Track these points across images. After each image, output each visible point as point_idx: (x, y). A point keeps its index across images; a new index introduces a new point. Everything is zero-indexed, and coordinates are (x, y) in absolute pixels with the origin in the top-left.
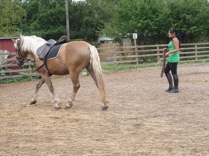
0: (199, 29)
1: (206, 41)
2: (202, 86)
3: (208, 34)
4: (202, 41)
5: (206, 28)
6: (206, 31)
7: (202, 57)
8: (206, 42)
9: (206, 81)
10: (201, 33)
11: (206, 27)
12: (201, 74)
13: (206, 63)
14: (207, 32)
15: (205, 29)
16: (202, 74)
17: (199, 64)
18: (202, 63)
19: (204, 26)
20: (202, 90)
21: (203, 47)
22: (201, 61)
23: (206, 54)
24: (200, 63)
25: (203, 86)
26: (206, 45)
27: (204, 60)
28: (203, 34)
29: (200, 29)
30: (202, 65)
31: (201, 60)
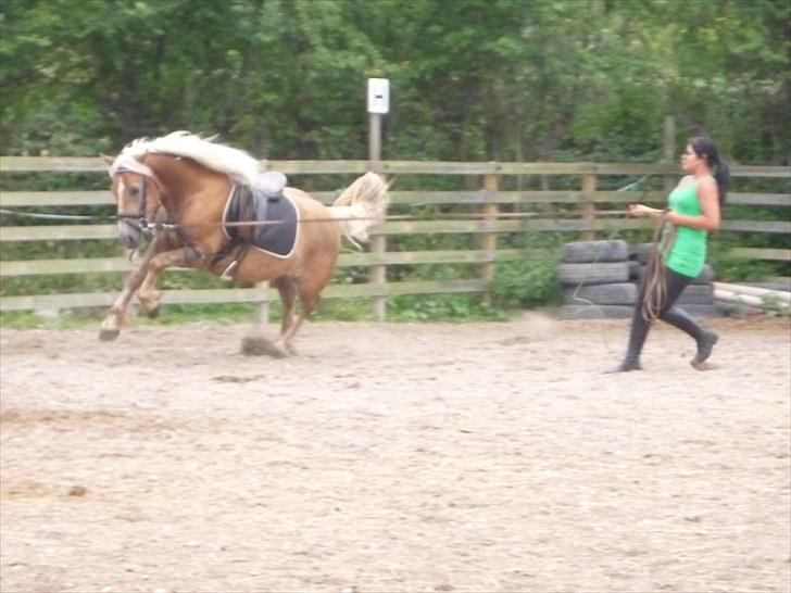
0: (21, 38)
1: (76, 142)
2: (39, 534)
3: (91, 84)
4: (40, 140)
5: (80, 35)
6: (75, 59)
7: (34, 278)
8: (70, 154)
9: (78, 492)
10: (34, 77)
11: (82, 28)
12: (26, 423)
13: (67, 333)
14: (83, 66)
15: (73, 42)
16: (41, 428)
17: (11, 332)
18: (31, 332)
19: (65, 17)
20: (47, 568)
21: (44, 189)
22: (29, 312)
23: (67, 257)
24: (18, 328)
25: (56, 535)
26: (68, 175)
27: (50, 306)
28: (56, 81)
29: (32, 39)
30: (38, 346)
31: (25, 303)
